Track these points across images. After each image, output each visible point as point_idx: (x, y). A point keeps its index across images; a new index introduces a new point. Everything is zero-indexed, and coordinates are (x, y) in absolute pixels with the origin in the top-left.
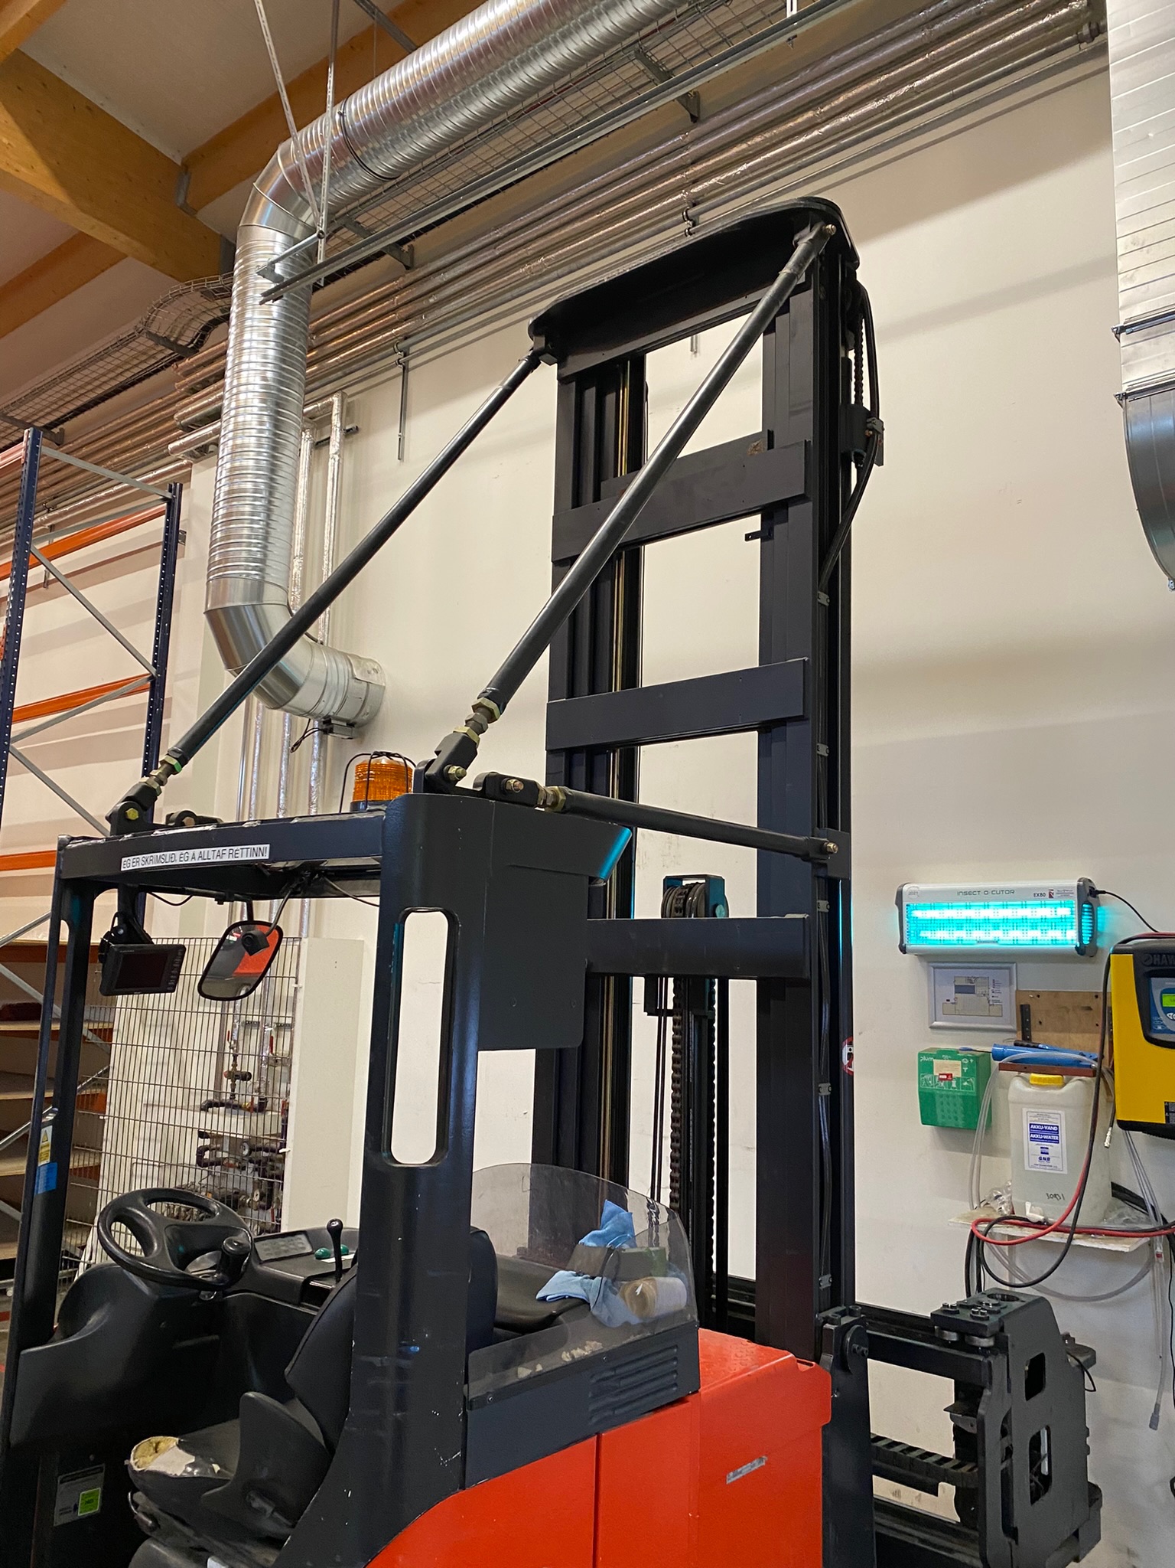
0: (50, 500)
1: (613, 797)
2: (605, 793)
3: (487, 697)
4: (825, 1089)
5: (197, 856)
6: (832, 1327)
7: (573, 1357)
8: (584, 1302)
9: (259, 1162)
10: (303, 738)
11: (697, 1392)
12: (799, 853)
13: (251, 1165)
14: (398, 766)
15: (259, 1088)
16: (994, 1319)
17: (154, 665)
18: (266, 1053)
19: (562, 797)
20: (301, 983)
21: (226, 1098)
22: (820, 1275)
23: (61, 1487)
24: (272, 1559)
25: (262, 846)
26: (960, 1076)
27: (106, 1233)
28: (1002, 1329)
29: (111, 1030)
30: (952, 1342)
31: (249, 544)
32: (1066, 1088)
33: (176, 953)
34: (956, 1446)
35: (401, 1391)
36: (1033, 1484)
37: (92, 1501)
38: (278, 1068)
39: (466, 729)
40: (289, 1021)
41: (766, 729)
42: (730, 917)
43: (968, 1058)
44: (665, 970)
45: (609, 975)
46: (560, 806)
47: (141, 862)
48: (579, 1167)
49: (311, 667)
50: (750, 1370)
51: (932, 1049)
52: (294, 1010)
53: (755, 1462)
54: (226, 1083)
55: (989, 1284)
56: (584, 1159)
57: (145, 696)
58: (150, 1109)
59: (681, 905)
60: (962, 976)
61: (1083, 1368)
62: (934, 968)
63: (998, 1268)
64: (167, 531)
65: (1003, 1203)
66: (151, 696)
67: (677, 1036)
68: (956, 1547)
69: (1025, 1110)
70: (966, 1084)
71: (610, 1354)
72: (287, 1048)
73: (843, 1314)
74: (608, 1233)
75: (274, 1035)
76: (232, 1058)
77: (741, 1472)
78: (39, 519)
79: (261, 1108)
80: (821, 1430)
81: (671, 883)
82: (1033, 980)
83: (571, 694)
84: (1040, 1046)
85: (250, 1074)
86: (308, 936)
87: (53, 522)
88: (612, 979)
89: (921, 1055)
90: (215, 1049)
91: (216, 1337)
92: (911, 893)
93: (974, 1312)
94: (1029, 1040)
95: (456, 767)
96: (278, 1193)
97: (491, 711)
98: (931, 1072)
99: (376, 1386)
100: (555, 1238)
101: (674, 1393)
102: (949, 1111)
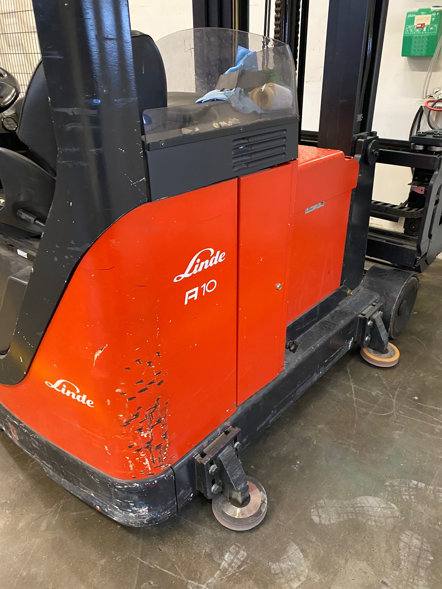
6: (363, 140)
7: (220, 125)
8: (226, 102)
11: (296, 159)
22: (358, 114)
26: (429, 24)
30: (419, 150)
43: (436, 12)
48: (221, 25)
51: (416, 10)
53: (319, 204)
56: (223, 20)
65: (439, 94)
68: (404, 243)
70: (432, 28)
73: (366, 135)
77: (312, 209)
80: (351, 190)
89: (408, 14)
93: (435, 134)
98: (413, 23)
99: (72, 130)
100: (208, 79)
101: (282, 159)
102: (418, 47)
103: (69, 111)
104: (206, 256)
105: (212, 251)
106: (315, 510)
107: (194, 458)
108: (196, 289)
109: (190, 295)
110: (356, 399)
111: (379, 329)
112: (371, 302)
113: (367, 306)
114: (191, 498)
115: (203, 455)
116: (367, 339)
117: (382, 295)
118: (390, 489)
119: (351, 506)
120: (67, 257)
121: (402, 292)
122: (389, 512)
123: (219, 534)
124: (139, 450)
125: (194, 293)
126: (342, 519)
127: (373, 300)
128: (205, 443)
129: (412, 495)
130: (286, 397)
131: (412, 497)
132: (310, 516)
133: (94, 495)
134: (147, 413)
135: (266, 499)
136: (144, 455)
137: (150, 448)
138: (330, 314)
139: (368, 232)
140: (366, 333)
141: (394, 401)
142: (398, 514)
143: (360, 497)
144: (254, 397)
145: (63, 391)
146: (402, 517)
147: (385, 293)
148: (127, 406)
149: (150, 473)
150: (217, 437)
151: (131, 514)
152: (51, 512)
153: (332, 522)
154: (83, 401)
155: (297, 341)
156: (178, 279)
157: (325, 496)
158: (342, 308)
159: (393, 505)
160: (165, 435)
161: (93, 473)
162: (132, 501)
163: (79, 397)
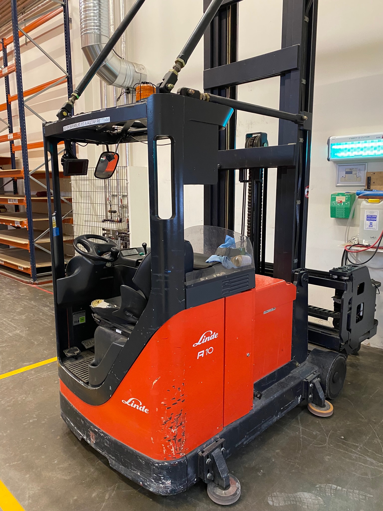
0: (22, 10)
1: (228, 98)
2: (225, 96)
3: (180, 58)
4: (299, 202)
5: (87, 123)
6: (297, 273)
7: (217, 276)
8: (220, 263)
9: (122, 237)
10: (121, 95)
11: (254, 288)
12: (294, 120)
13: (119, 238)
14: (150, 87)
15: (119, 215)
16: (349, 271)
17: (68, 72)
18: (120, 204)
19: (208, 97)
20: (129, 181)
21: (109, 218)
22: (294, 259)
23: (74, 316)
24: (133, 328)
25: (107, 118)
26: (345, 201)
27: (76, 246)
28: (352, 275)
29: (71, 199)
30: (335, 278)
31: (94, 20)
32: (380, 203)
33: (86, 162)
34: (334, 308)
35: (166, 283)
36: (357, 318)
37: (83, 319)
38: (124, 209)
39: (173, 70)
40: (126, 194)
41: (284, 75)
42: (269, 146)
43: (348, 195)
44: (246, 166)
45: (227, 169)
46: (208, 100)
47: (69, 127)
48: (219, 226)
49: (120, 68)
50: (271, 284)
51: (336, 193)
52: (127, 190)
53: (272, 309)
54: (109, 214)
55: (349, 263)
56: (220, 224)
57: (66, 85)
58: (86, 222)
59: (252, 144)
60: (348, 168)
61: (376, 287)
62: (339, 166)
63: (352, 259)
64: (65, 18)
65: (356, 241)
66: (68, 84)
67: (250, 189)
68: (332, 333)
69: (366, 211)
70: (346, 204)
71: (229, 276)
72: (126, 203)
73: (301, 270)
74: (227, 244)
75: (122, 198)
76: (110, 206)
77: (268, 311)
78: (20, 18)
79: (121, 221)
80: (293, 301)
81: (249, 136)
82: (372, 168)
83: (212, 66)
84: (373, 190)
85: (116, 211)
86: (129, 166)
87: (25, 18)
88: (228, 171)
89: (332, 195)
90: (104, 203)
91: (112, 277)
92: (333, 140)
93: (343, 270)
94: (370, 189)
95: (170, 84)
96: (128, 246)
97: (182, 63)
98: (335, 200)
99: (159, 281)
100: (211, 247)
101: (247, 288)
102: (340, 213)
103: (159, 275)
104: (208, 335)
105: (212, 332)
106: (270, 498)
107: (198, 453)
108: (203, 351)
109: (200, 354)
110: (302, 436)
111: (318, 391)
112: (312, 371)
113: (310, 374)
114: (195, 481)
115: (203, 452)
116: (310, 396)
117: (320, 367)
118: (318, 489)
119: (293, 497)
120: (147, 333)
121: (333, 366)
122: (317, 502)
123: (211, 507)
124: (169, 441)
125: (202, 353)
126: (287, 504)
127: (314, 370)
128: (204, 446)
129: (332, 493)
130: (255, 428)
131: (332, 494)
132: (267, 501)
133: (140, 474)
134: (175, 418)
135: (240, 487)
136: (171, 444)
137: (176, 440)
138: (286, 378)
139: (308, 325)
140: (309, 393)
141: (328, 438)
142: (322, 503)
143: (300, 493)
144: (234, 423)
145: (132, 405)
146: (324, 505)
147: (321, 366)
148: (166, 412)
149: (174, 457)
150: (211, 444)
151: (161, 485)
152: (111, 490)
153: (281, 505)
154: (143, 410)
155: (263, 392)
156: (195, 345)
157: (277, 490)
158: (293, 374)
159: (320, 498)
160: (183, 433)
161: (142, 457)
162: (162, 475)
163: (141, 407)
